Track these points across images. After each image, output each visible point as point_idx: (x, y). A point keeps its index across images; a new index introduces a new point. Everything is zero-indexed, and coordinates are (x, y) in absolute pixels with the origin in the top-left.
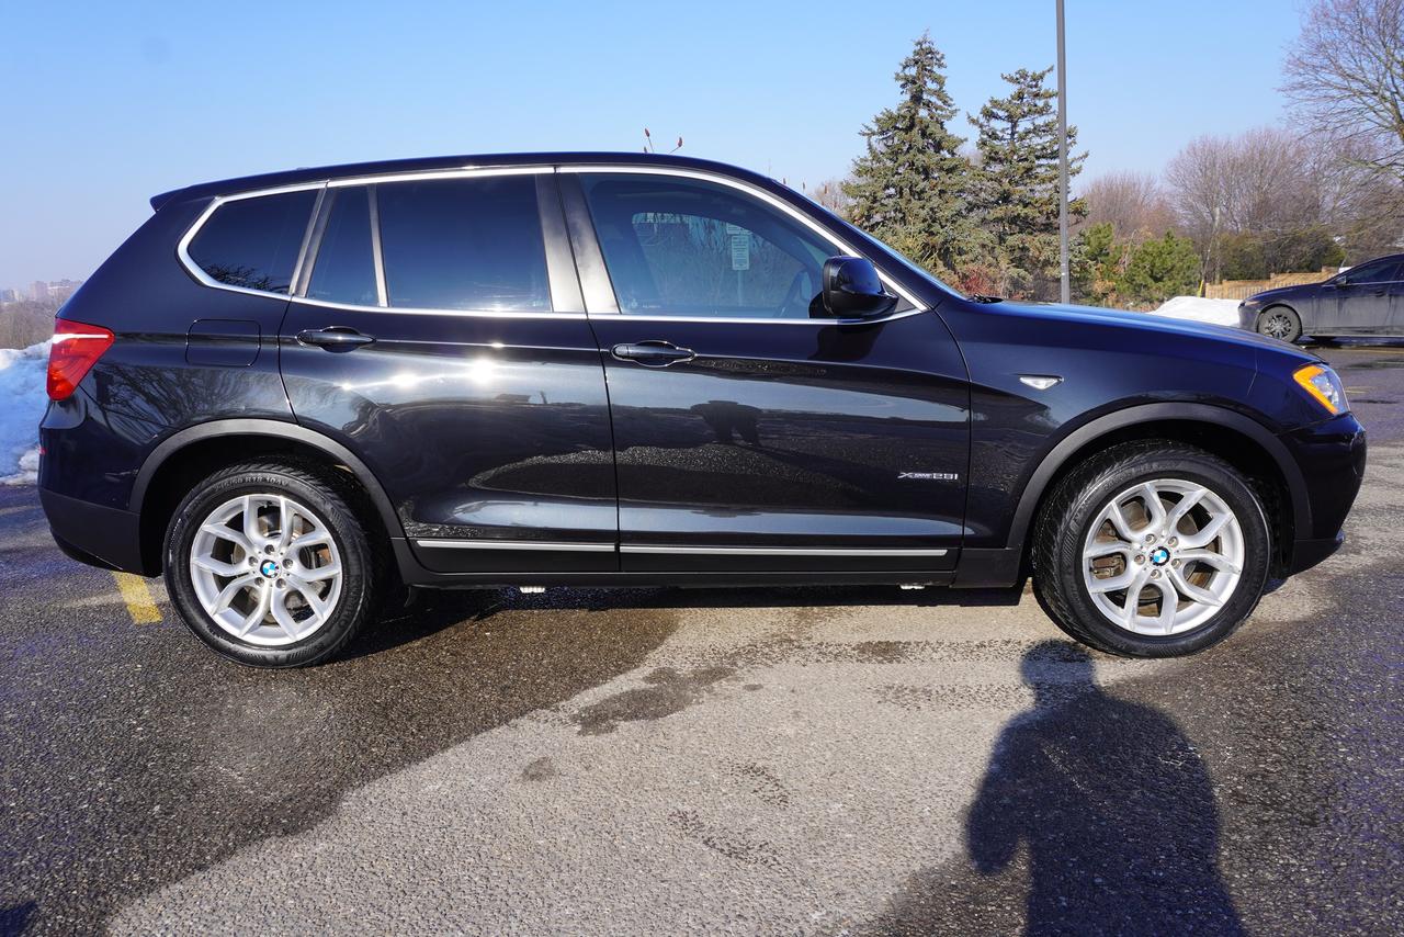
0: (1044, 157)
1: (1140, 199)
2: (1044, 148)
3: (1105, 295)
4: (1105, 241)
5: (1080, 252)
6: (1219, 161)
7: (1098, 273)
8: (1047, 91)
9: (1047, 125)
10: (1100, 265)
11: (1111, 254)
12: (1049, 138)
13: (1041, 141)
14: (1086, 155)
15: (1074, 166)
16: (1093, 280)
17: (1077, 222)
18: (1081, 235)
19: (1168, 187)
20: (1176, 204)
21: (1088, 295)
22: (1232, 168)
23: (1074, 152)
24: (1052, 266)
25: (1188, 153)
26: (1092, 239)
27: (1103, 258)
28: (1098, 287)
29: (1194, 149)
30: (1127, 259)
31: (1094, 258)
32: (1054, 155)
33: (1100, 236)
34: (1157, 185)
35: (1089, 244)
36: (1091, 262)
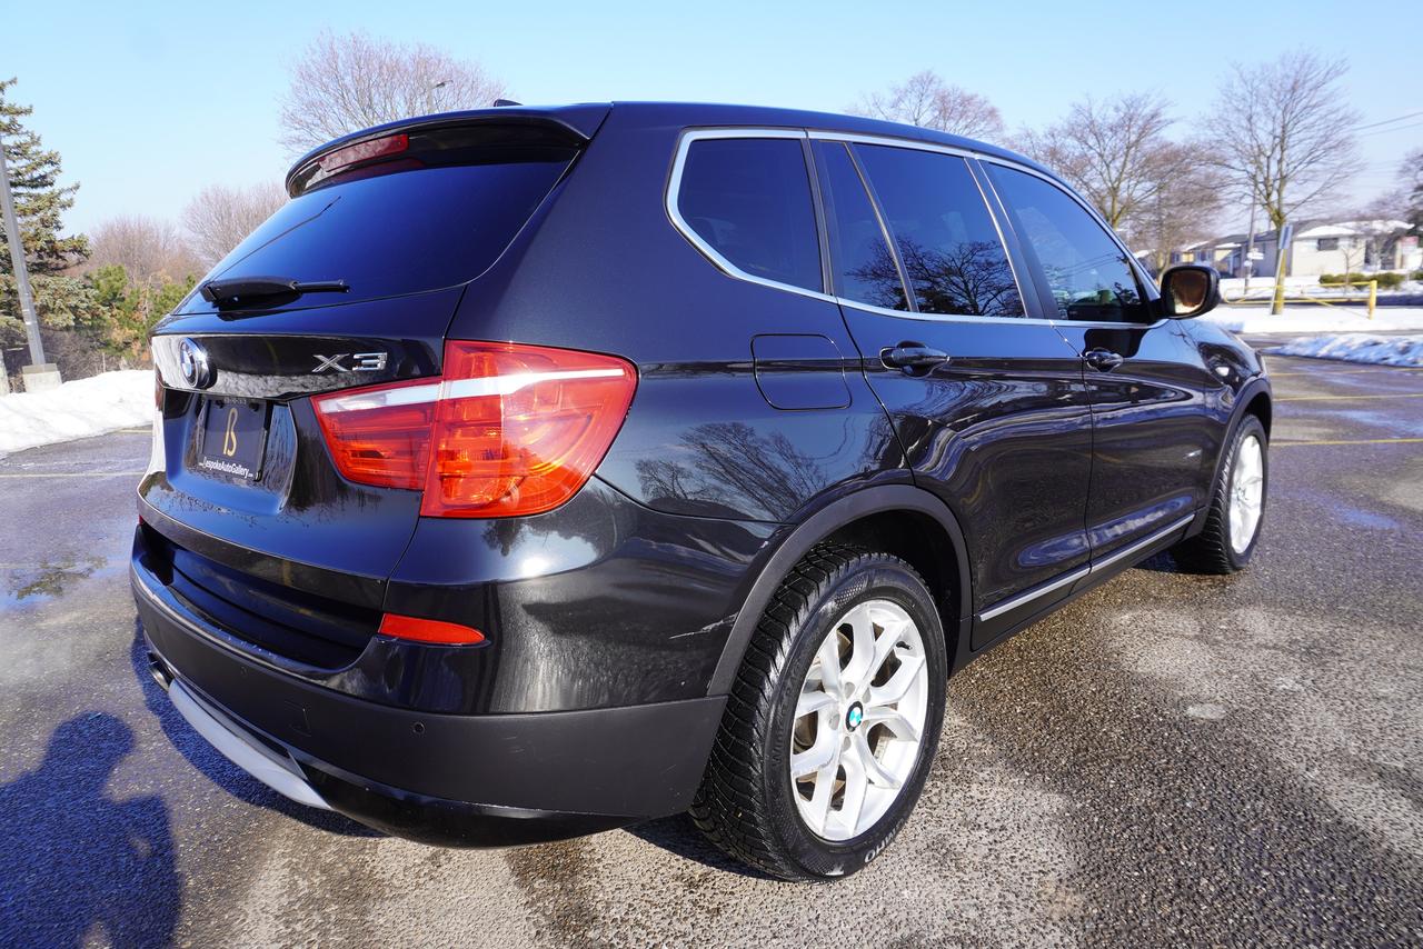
0: (20, 184)
1: (161, 244)
2: (18, 174)
3: (127, 344)
4: (117, 285)
5: (87, 296)
6: (233, 211)
7: (115, 321)
8: (12, 107)
9: (19, 147)
10: (115, 311)
11: (128, 300)
12: (24, 162)
13: (14, 166)
14: (77, 187)
15: (64, 198)
16: (110, 328)
17: (79, 263)
18: (88, 278)
19: (187, 234)
20: (197, 250)
21: (106, 344)
22: (248, 219)
23: (61, 182)
24: (53, 311)
25: (202, 201)
26: (101, 281)
27: (118, 304)
28: (118, 336)
29: (207, 197)
30: (147, 304)
31: (108, 303)
32: (34, 183)
33: (111, 278)
34: (176, 232)
35: (98, 287)
36: (102, 308)
